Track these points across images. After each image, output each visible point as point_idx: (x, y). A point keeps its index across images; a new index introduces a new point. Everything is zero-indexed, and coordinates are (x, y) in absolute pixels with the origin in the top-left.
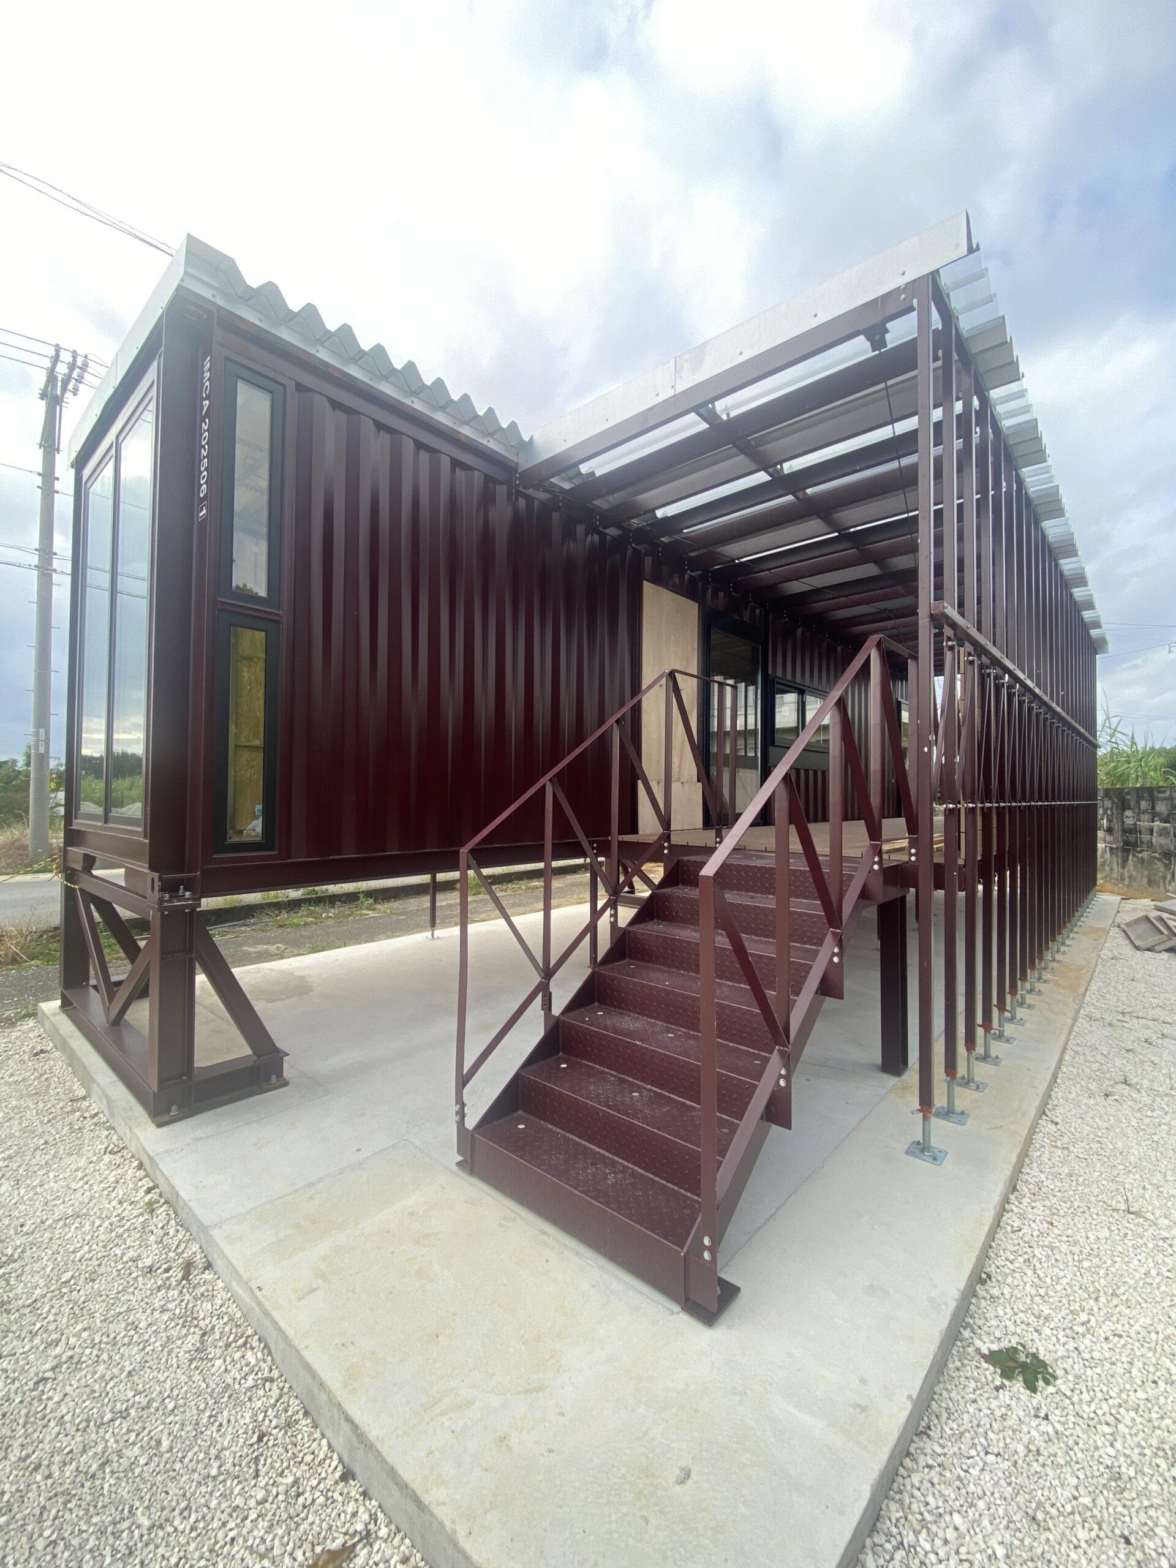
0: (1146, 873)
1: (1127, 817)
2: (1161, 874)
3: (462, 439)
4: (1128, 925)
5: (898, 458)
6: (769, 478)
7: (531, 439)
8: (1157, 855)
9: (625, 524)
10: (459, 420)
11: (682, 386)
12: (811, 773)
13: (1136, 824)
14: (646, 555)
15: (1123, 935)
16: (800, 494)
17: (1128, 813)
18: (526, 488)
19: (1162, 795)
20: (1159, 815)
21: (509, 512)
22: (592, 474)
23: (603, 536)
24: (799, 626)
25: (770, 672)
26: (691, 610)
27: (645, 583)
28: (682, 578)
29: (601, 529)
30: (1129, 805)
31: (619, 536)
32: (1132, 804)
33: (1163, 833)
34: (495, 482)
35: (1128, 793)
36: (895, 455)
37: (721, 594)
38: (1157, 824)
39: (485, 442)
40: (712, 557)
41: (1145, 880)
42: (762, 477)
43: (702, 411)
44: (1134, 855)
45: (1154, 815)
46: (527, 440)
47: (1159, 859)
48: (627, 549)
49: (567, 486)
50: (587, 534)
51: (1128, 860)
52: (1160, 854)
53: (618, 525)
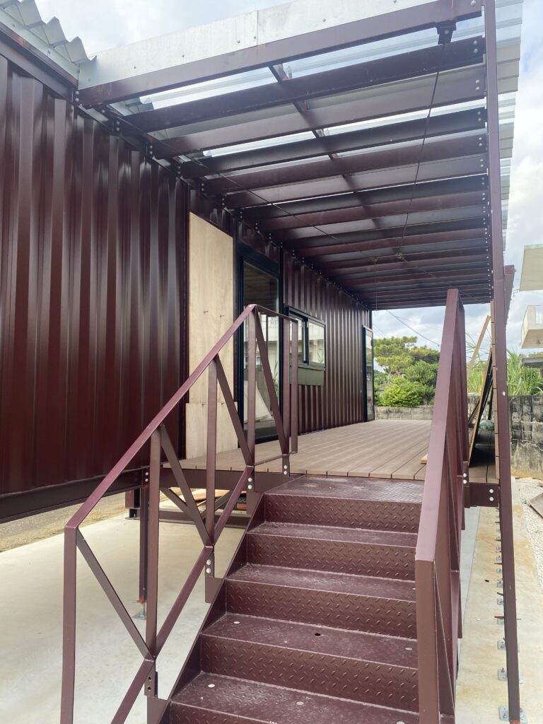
0: (528, 458)
1: (514, 417)
2: (538, 459)
3: (21, 43)
4: (532, 501)
5: (424, 137)
6: (315, 137)
7: (95, 59)
8: (535, 445)
9: (175, 158)
10: (18, 22)
11: (263, 40)
12: (312, 388)
13: (520, 423)
14: (192, 188)
15: (531, 510)
16: (334, 155)
17: (515, 414)
18: (87, 108)
19: (537, 402)
20: (536, 416)
21: (68, 129)
22: (150, 105)
23: (155, 165)
24: (302, 264)
25: (284, 302)
26: (228, 242)
27: (192, 216)
28: (219, 212)
29: (154, 158)
30: (516, 409)
31: (168, 167)
32: (518, 407)
33: (539, 429)
34: (55, 95)
35: (515, 400)
36: (423, 134)
37: (249, 231)
38: (535, 423)
39: (45, 53)
40: (244, 199)
41: (528, 464)
42: (310, 135)
43: (276, 67)
44: (520, 445)
45: (532, 416)
46: (91, 59)
47: (536, 448)
48: (176, 181)
49: (124, 112)
50: (141, 161)
51: (515, 448)
52: (537, 444)
53: (168, 159)
